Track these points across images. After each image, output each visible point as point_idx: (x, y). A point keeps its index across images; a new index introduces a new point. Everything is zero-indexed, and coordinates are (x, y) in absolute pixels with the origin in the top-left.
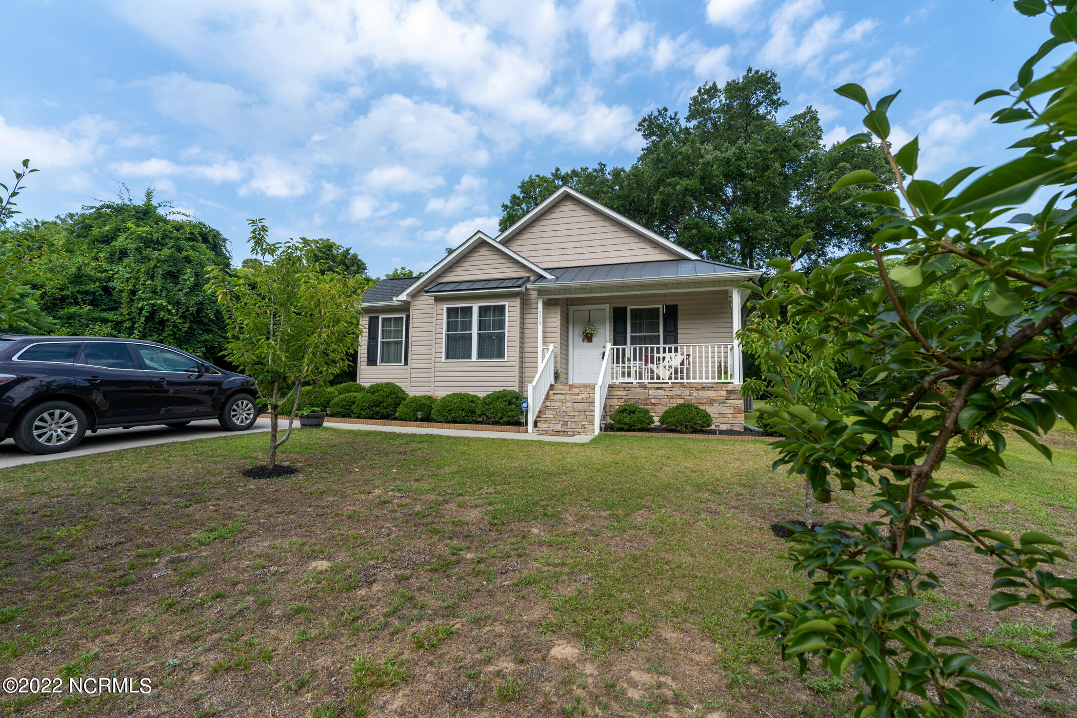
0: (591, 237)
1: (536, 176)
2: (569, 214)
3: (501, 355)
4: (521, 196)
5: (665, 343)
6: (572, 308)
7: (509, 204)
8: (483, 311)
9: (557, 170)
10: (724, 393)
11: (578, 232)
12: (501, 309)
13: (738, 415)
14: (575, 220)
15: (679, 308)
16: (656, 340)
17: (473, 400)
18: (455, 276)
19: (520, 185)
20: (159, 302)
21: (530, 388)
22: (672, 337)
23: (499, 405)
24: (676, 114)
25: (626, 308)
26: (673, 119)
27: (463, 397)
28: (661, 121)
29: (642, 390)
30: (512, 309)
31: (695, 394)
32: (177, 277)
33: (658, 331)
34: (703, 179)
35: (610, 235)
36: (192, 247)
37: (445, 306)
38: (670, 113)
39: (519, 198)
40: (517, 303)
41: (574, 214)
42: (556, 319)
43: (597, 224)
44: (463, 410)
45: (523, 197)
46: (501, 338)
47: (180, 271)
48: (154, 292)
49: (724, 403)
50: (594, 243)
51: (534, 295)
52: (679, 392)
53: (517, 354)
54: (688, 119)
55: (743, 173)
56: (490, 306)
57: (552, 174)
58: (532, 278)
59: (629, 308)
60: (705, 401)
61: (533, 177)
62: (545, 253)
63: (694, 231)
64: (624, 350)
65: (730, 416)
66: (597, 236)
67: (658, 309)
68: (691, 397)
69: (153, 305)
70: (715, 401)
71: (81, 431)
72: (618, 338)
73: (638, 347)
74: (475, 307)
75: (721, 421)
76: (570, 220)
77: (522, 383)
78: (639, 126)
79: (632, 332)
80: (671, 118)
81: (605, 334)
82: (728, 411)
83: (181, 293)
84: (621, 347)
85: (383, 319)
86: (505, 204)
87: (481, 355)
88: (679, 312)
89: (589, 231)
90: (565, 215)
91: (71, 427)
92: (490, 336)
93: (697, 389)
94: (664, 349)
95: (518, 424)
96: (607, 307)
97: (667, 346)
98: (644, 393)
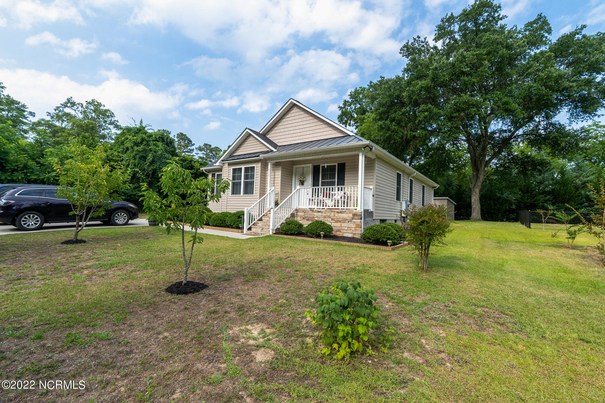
0: (305, 126)
1: (360, 88)
2: (295, 114)
4: (350, 101)
5: (338, 185)
6: (295, 167)
7: (343, 106)
8: (247, 169)
9: (371, 82)
10: (351, 215)
11: (299, 124)
12: (253, 168)
13: (358, 229)
14: (298, 117)
15: (346, 164)
16: (333, 184)
18: (240, 152)
19: (350, 94)
20: (136, 170)
22: (341, 182)
24: (425, 39)
25: (319, 165)
26: (424, 42)
28: (417, 45)
29: (311, 212)
31: (337, 215)
32: (146, 158)
33: (335, 179)
34: (433, 80)
35: (314, 124)
36: (154, 145)
37: (232, 168)
38: (422, 39)
39: (348, 102)
40: (258, 165)
41: (298, 114)
42: (279, 174)
43: (307, 119)
44: (221, 220)
45: (352, 101)
46: (253, 184)
47: (147, 156)
48: (135, 165)
49: (351, 221)
50: (306, 129)
51: (267, 161)
52: (328, 214)
54: (436, 40)
55: (463, 71)
56: (249, 167)
57: (368, 85)
59: (321, 165)
60: (341, 219)
61: (358, 89)
62: (284, 137)
63: (426, 113)
64: (318, 189)
65: (354, 229)
66: (308, 126)
67: (335, 166)
68: (334, 217)
69: (134, 171)
70: (346, 220)
71: (42, 224)
72: (315, 183)
73: (325, 187)
74: (243, 168)
75: (349, 232)
76: (295, 118)
78: (401, 50)
79: (322, 179)
80: (422, 42)
81: (309, 180)
82: (353, 226)
83: (146, 165)
84: (317, 187)
85: (218, 175)
86: (340, 106)
87: (243, 193)
88: (346, 167)
89: (304, 123)
90: (293, 115)
91: (38, 221)
92: (248, 183)
93: (338, 212)
94: (338, 188)
95: (238, 228)
96: (310, 165)
97: (340, 187)
98: (312, 214)
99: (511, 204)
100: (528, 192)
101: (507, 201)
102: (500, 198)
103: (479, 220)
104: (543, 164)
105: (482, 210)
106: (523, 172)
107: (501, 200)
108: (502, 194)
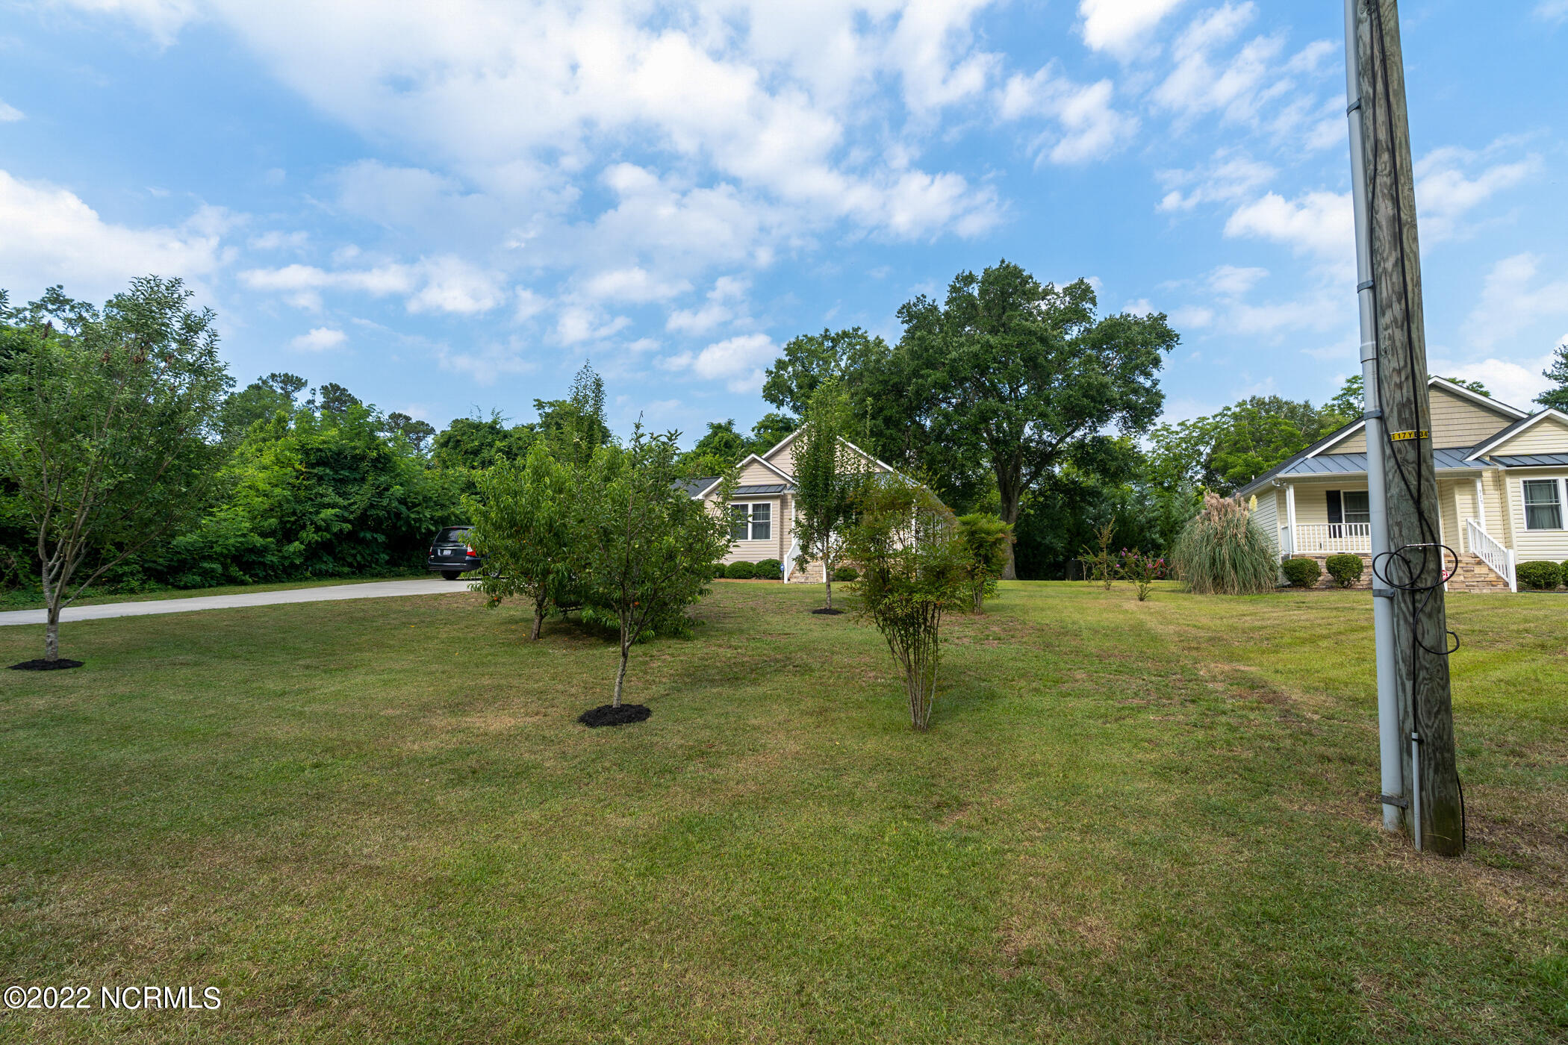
3: (767, 536)
8: (756, 507)
12: (768, 506)
17: (751, 565)
21: (785, 557)
23: (768, 567)
24: (934, 301)
27: (745, 563)
30: (775, 506)
38: (929, 300)
40: (778, 502)
46: (768, 525)
51: (789, 497)
53: (778, 536)
54: (947, 304)
56: (760, 504)
58: (788, 485)
74: (750, 504)
77: (781, 555)
87: (754, 537)
92: (761, 525)
95: (779, 578)
99: (1056, 554)
100: (1078, 534)
101: (1050, 549)
102: (1040, 544)
103: (1013, 579)
104: (1094, 493)
105: (1017, 566)
106: (1071, 504)
107: (1042, 548)
108: (1044, 538)
